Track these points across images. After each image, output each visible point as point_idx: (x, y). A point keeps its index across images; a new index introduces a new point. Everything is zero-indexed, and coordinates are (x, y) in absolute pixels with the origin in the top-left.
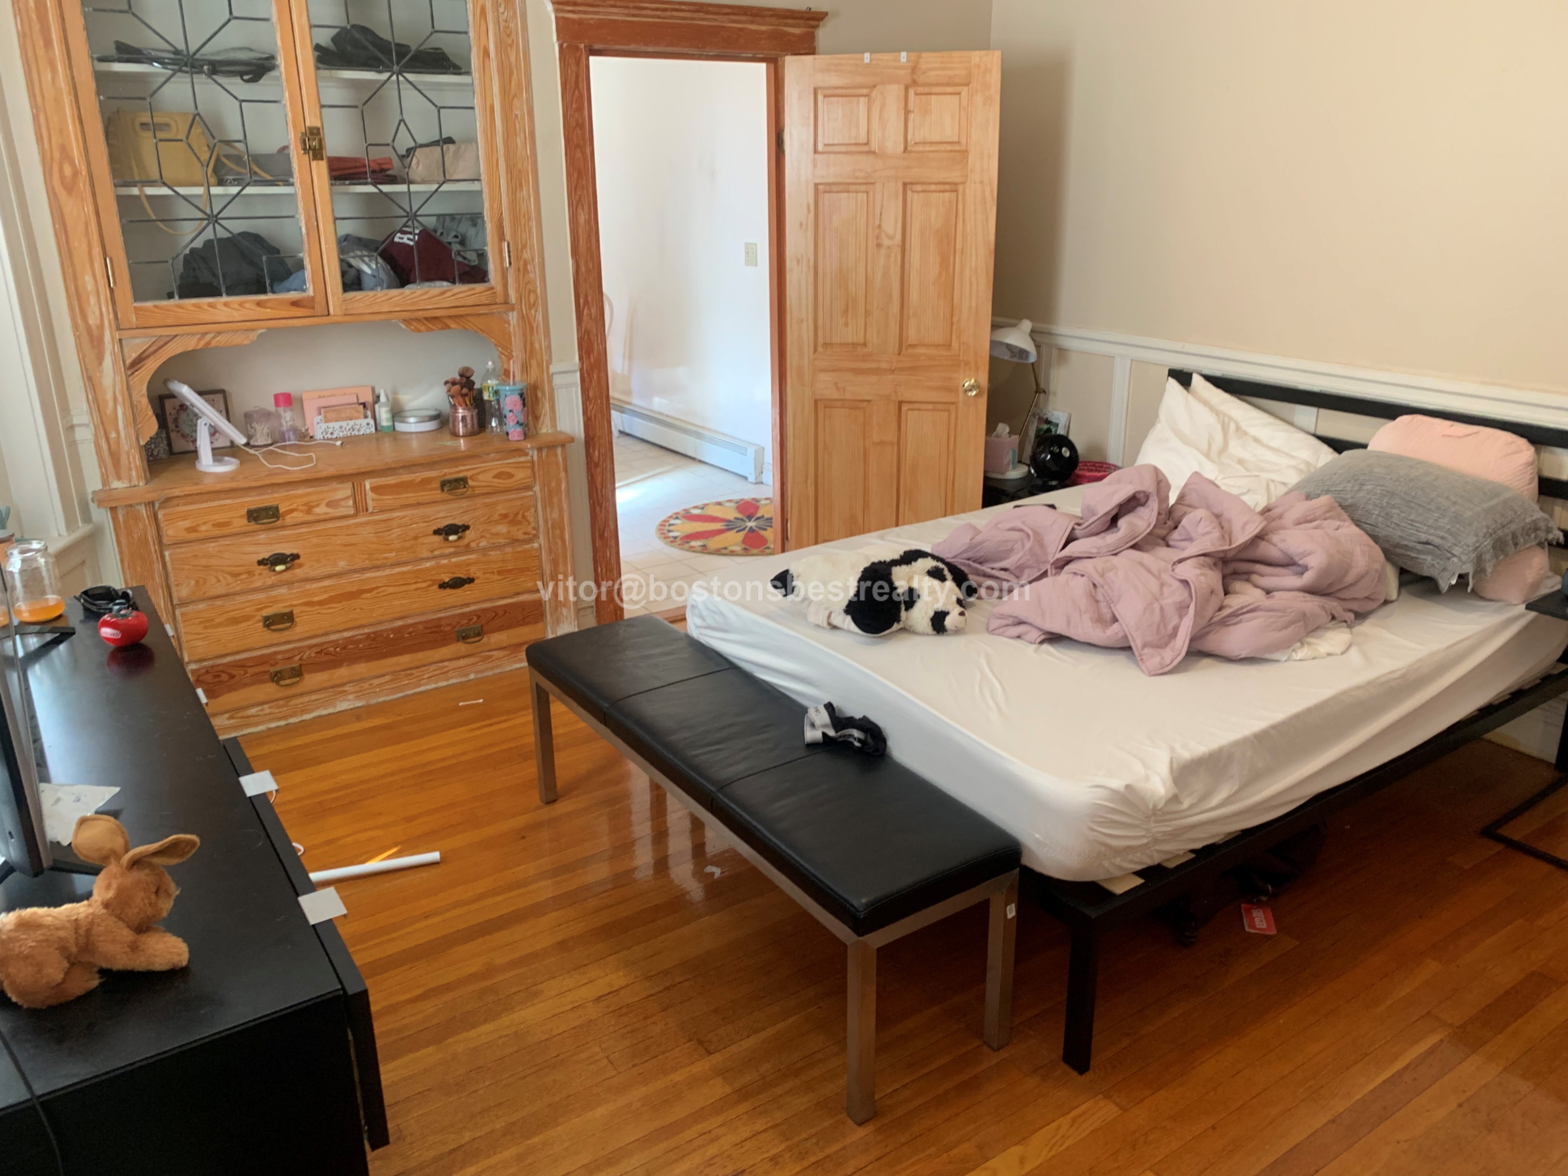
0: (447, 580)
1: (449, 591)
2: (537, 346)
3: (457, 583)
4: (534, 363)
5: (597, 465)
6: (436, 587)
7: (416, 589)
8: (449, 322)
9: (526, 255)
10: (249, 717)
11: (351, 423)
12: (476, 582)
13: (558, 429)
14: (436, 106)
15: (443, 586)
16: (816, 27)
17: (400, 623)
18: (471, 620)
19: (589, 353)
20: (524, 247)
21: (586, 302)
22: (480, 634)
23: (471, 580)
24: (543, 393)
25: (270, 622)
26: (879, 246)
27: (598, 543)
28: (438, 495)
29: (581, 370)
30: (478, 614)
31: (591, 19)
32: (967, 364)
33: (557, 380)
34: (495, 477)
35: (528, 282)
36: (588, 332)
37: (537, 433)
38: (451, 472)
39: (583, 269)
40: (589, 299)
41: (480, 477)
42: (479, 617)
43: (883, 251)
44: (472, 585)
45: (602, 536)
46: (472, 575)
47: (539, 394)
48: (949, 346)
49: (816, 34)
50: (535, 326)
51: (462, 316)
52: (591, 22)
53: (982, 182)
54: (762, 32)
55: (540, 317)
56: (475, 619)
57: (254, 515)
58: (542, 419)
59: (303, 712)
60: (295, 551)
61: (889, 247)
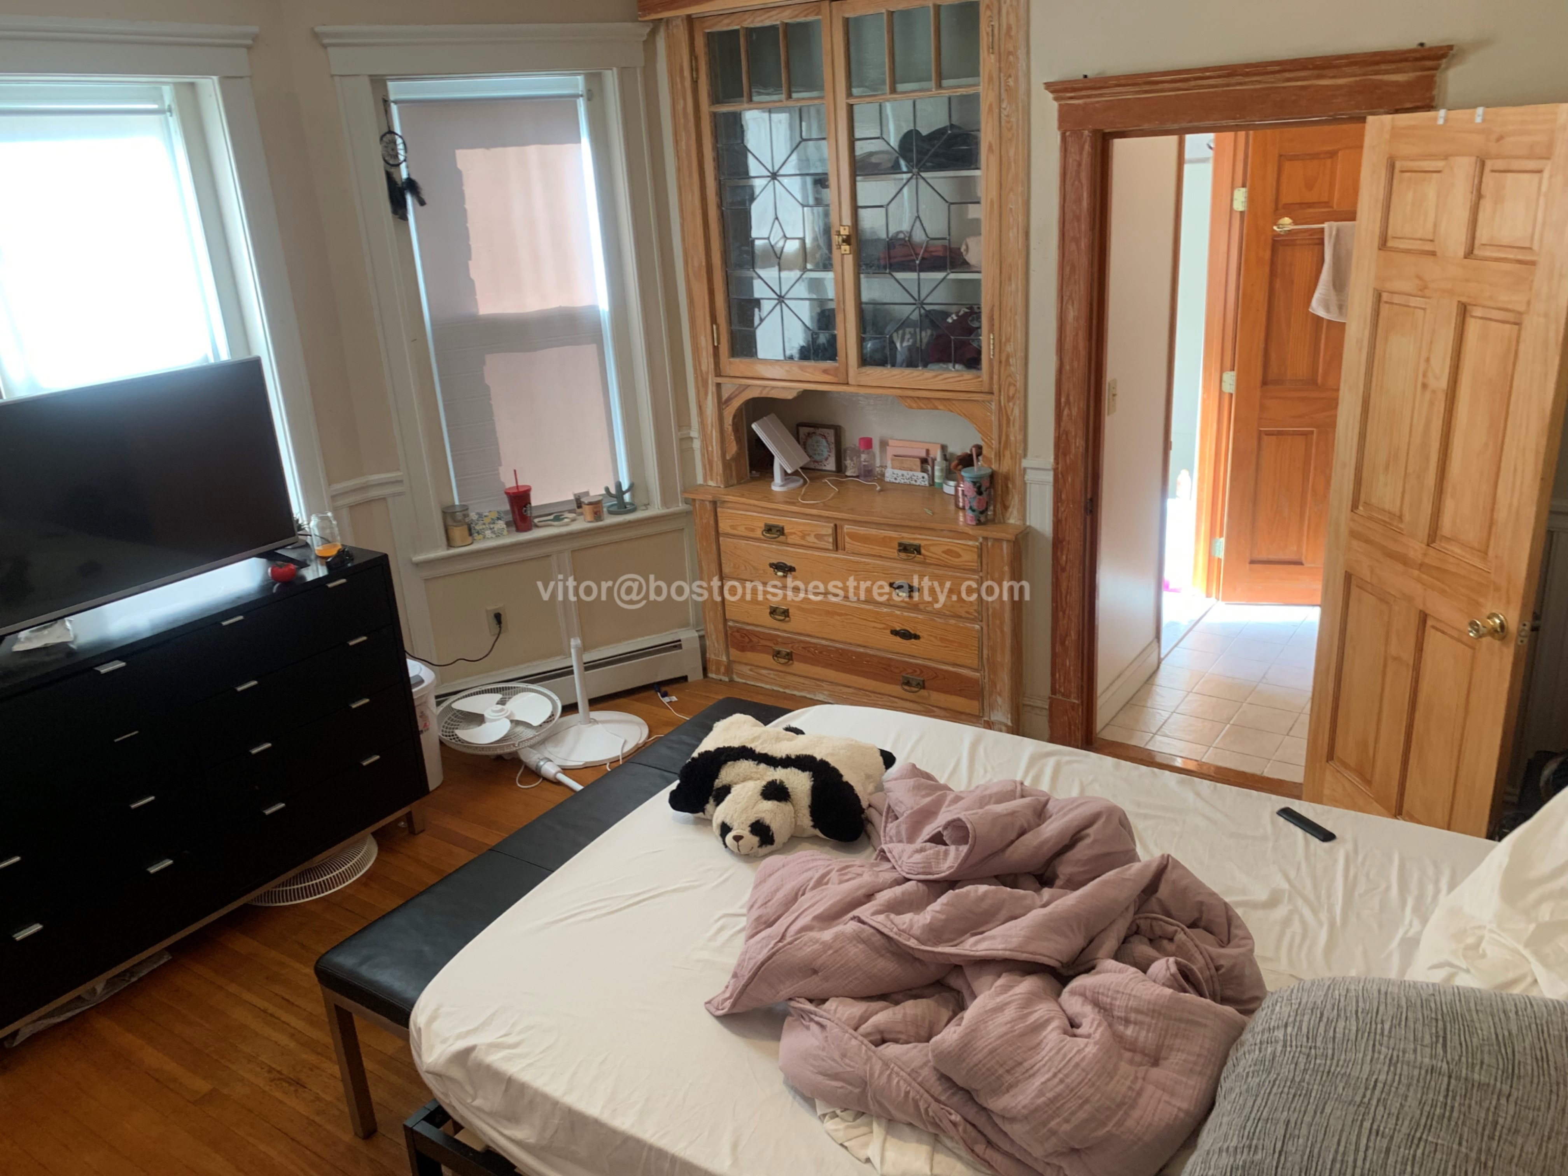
0: (898, 629)
1: (898, 639)
2: (1012, 438)
3: (906, 635)
4: (1007, 454)
5: (1063, 570)
6: (889, 631)
7: (874, 627)
8: (937, 403)
9: (1009, 348)
10: (761, 675)
11: (911, 473)
12: (922, 640)
13: (1028, 523)
14: (947, 202)
15: (895, 633)
16: (1436, 68)
17: (861, 650)
18: (915, 671)
19: (1065, 454)
20: (1008, 340)
21: (1068, 402)
22: (922, 686)
23: (917, 637)
24: (1014, 483)
25: (773, 611)
26: (1425, 386)
27: (1058, 648)
28: (895, 553)
29: (1055, 470)
30: (923, 669)
31: (1098, 102)
32: (1497, 589)
33: (1030, 476)
34: (944, 552)
35: (1010, 375)
36: (1067, 433)
37: (1004, 522)
38: (909, 538)
39: (1067, 367)
40: (1071, 399)
41: (932, 548)
42: (922, 672)
43: (1428, 395)
44: (917, 641)
45: (1063, 643)
46: (918, 633)
47: (1010, 486)
48: (1484, 553)
49: (1437, 79)
50: (1012, 418)
51: (948, 399)
52: (1097, 105)
53: (1546, 315)
54: (1340, 87)
55: (1017, 412)
56: (918, 672)
57: (769, 529)
58: (1010, 510)
59: (795, 689)
60: (793, 565)
61: (1434, 392)
